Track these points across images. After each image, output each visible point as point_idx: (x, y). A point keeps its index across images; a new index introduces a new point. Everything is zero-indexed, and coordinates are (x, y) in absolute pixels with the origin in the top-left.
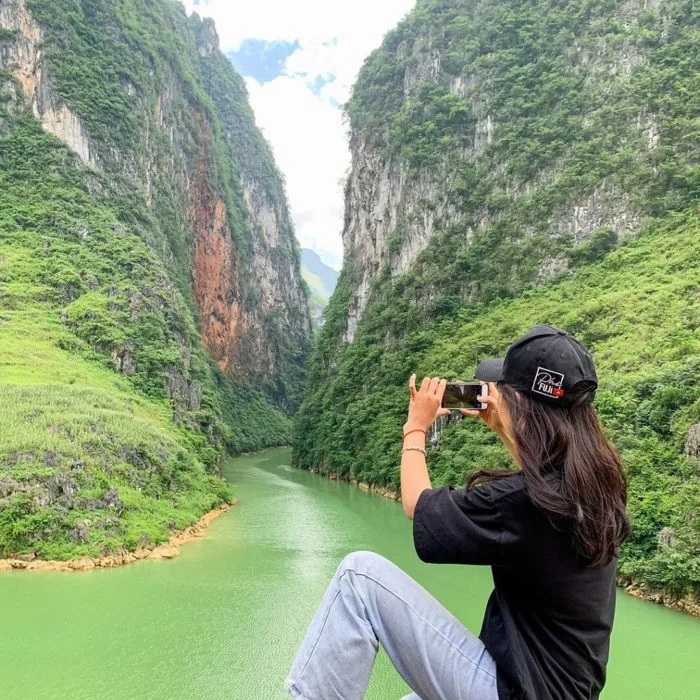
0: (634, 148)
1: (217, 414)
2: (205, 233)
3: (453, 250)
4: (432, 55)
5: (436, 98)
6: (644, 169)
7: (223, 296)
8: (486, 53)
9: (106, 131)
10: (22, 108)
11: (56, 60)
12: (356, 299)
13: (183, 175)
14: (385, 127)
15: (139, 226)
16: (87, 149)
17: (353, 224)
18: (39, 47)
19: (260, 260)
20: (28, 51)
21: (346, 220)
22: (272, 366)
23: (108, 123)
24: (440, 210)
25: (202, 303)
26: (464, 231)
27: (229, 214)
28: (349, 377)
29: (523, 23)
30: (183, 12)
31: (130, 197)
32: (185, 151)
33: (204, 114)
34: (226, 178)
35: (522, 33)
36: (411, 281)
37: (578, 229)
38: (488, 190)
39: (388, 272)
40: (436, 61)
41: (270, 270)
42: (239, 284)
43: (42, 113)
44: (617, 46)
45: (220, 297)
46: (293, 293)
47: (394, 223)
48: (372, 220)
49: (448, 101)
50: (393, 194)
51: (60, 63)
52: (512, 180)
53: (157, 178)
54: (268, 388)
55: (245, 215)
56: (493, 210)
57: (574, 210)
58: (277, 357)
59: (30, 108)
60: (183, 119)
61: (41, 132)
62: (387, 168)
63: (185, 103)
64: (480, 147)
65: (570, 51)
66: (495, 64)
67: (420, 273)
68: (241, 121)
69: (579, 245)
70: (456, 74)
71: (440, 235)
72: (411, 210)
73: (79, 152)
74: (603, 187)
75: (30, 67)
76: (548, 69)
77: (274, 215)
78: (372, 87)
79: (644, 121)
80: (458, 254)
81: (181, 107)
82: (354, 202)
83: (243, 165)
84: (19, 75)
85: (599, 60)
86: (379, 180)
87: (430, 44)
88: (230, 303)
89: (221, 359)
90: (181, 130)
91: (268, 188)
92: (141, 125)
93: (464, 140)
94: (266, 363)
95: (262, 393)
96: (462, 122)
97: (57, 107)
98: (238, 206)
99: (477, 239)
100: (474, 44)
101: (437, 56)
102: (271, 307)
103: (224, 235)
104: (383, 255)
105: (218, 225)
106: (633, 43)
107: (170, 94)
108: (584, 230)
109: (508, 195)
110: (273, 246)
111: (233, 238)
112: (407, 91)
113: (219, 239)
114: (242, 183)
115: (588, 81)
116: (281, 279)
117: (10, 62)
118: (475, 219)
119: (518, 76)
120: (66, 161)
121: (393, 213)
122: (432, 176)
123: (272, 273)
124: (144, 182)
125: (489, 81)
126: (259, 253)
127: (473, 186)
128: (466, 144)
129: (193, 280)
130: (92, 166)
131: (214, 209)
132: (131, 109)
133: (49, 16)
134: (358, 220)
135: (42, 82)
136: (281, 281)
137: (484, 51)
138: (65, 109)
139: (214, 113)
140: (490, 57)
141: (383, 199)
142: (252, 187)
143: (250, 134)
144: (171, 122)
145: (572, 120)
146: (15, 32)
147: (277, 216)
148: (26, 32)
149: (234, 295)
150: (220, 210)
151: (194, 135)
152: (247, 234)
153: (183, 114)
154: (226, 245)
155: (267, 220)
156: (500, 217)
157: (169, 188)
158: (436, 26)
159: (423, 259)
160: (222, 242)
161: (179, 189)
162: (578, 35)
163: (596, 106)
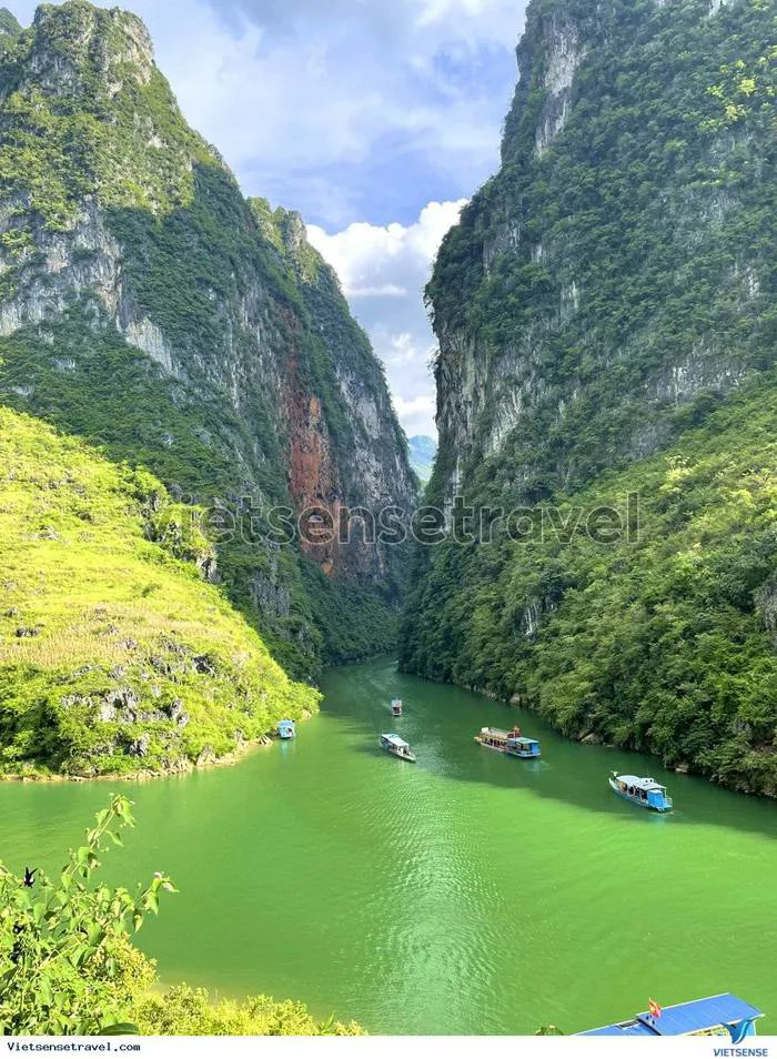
0: (733, 299)
1: (308, 619)
2: (300, 431)
3: (546, 426)
4: (510, 224)
5: (516, 270)
6: (745, 322)
7: (323, 494)
8: (566, 216)
9: (188, 339)
10: (105, 324)
11: (135, 274)
12: (451, 485)
13: (272, 374)
14: (467, 304)
15: (225, 430)
16: (169, 358)
17: (446, 407)
18: (119, 262)
19: (361, 454)
20: (109, 268)
21: (438, 404)
22: (381, 566)
23: (190, 331)
24: (528, 385)
25: (300, 504)
26: (556, 404)
27: (325, 409)
28: (445, 571)
29: (603, 181)
30: (267, 208)
31: (215, 402)
32: (274, 349)
33: (291, 310)
34: (320, 372)
35: (602, 191)
36: (502, 464)
37: (678, 391)
38: (577, 361)
39: (480, 455)
40: (515, 231)
41: (374, 462)
42: (341, 480)
43: (124, 326)
44: (706, 193)
45: (320, 496)
46: (401, 485)
47: (483, 403)
48: (462, 402)
49: (529, 271)
50: (481, 373)
51: (141, 276)
52: (602, 346)
53: (244, 381)
54: (379, 589)
55: (343, 407)
56: (585, 380)
57: (672, 372)
58: (387, 555)
59: (112, 324)
60: (270, 317)
61: (125, 346)
62: (472, 347)
63: (272, 301)
64: (565, 314)
65: (654, 204)
66: (576, 227)
67: (512, 453)
68: (333, 312)
69: (679, 409)
70: (536, 242)
71: (530, 411)
72: (498, 387)
73: (163, 362)
74: (701, 344)
75: (112, 282)
76: (633, 225)
77: (374, 405)
78: (450, 265)
79: (742, 268)
80: (552, 430)
81: (267, 305)
82: (445, 384)
83: (338, 357)
84: (103, 293)
85: (687, 209)
86: (464, 359)
87: (507, 213)
88: (332, 501)
89: (324, 561)
90: (267, 329)
91: (366, 377)
92: (224, 328)
93: (548, 310)
94: (375, 562)
95: (372, 595)
96: (544, 291)
97: (138, 320)
98: (335, 399)
99: (570, 412)
100: (553, 208)
101: (516, 226)
102: (377, 501)
103: (321, 431)
104: (474, 437)
105: (313, 421)
106: (722, 187)
107: (255, 292)
108: (685, 393)
109: (601, 363)
110: (375, 437)
111: (332, 433)
112: (486, 266)
113: (316, 436)
114: (338, 375)
115: (677, 235)
116: (386, 470)
117: (92, 280)
118: (567, 390)
119: (600, 236)
120: (149, 372)
121: (482, 394)
122: (517, 351)
123: (376, 465)
124: (230, 385)
125: (570, 245)
126: (361, 446)
127: (561, 356)
128: (552, 314)
129: (289, 480)
130: (176, 374)
131: (309, 405)
132: (213, 314)
133: (127, 231)
134: (449, 404)
135: (124, 297)
136: (387, 473)
137: (563, 214)
138: (146, 320)
139: (303, 308)
140: (570, 220)
141: (471, 380)
142: (350, 378)
143: (344, 323)
144: (257, 322)
145: (661, 277)
146: (95, 251)
147: (378, 407)
148: (107, 250)
149: (336, 491)
150: (314, 405)
151: (283, 331)
152: (346, 428)
153: (270, 312)
154: (323, 442)
155: (368, 411)
156: (593, 387)
157: (258, 390)
158: (513, 195)
159: (513, 438)
160: (319, 438)
161: (270, 389)
162: (662, 186)
163: (686, 258)
